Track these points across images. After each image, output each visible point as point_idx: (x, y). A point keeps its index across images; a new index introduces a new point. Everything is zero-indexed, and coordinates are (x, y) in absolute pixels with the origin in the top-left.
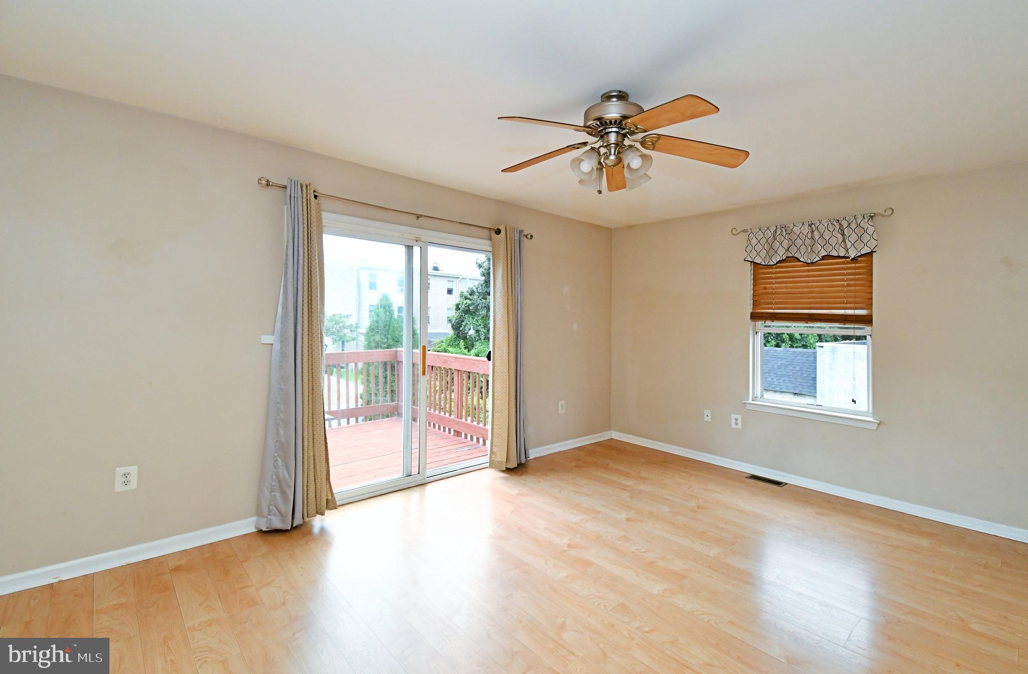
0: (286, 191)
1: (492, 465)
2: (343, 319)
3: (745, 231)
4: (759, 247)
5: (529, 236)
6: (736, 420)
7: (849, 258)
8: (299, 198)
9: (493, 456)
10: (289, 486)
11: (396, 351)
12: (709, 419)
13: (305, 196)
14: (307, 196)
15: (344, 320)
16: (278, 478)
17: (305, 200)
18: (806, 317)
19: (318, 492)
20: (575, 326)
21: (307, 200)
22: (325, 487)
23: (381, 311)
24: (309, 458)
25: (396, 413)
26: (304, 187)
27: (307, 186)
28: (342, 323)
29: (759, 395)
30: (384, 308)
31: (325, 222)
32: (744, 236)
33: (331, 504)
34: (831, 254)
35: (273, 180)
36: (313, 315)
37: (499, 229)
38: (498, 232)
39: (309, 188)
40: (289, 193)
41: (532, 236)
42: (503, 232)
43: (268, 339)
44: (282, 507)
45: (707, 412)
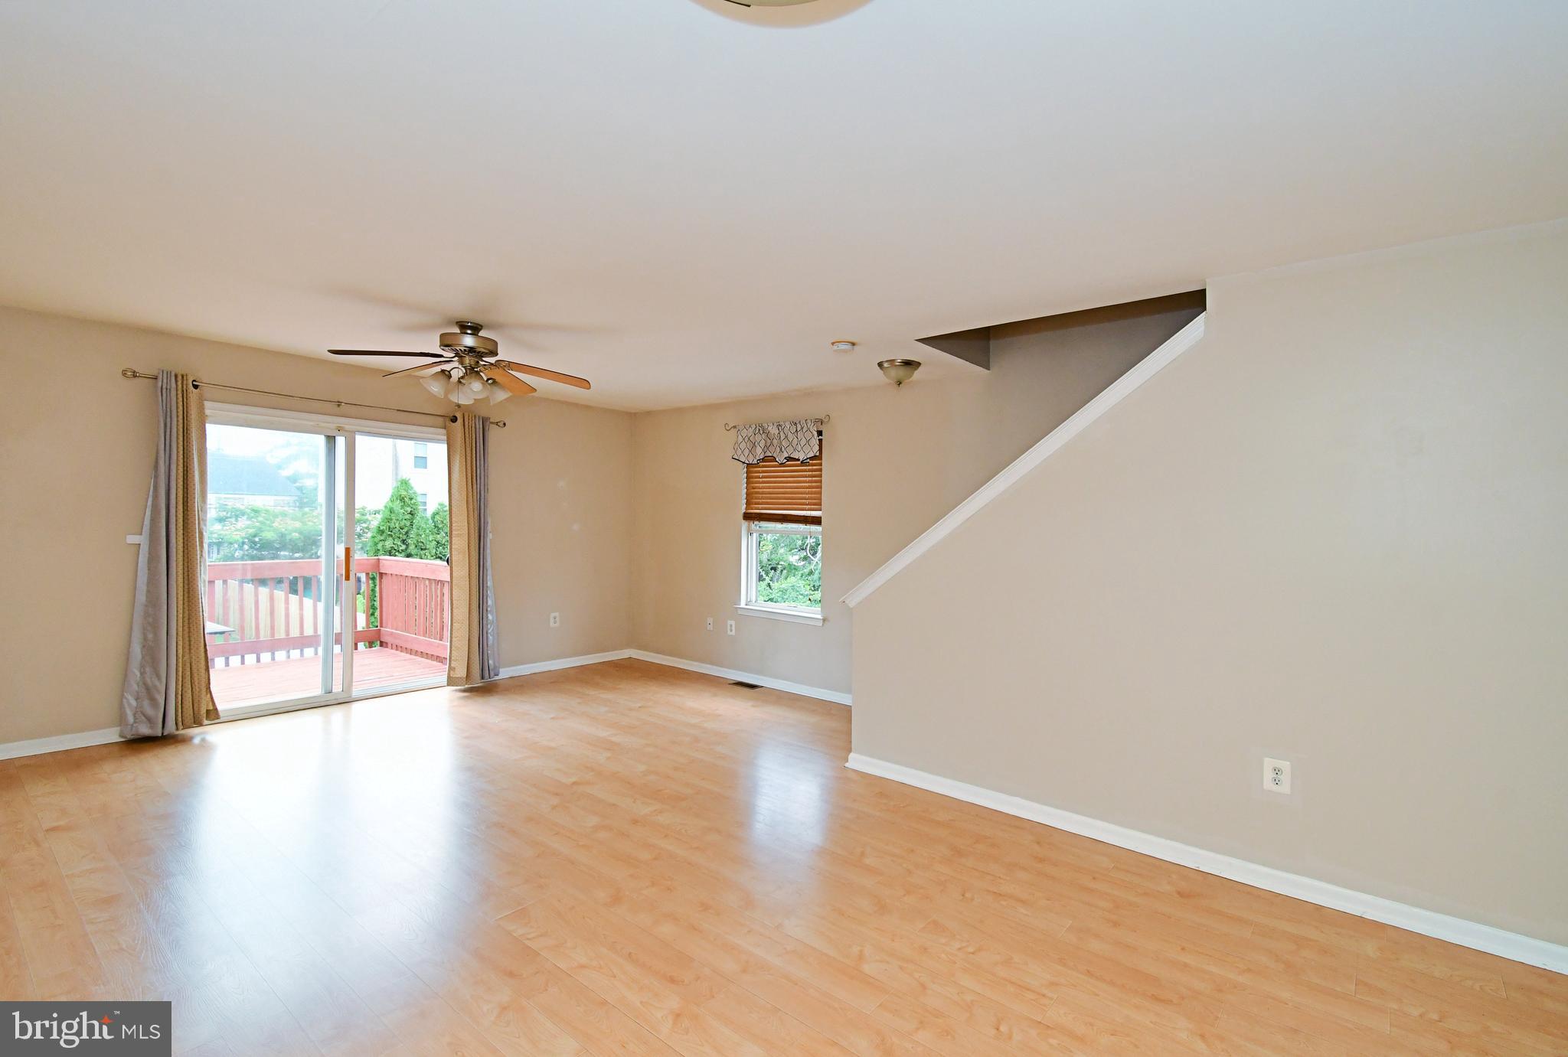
0: (157, 383)
1: (451, 682)
2: (368, 517)
3: (735, 427)
4: (743, 446)
5: (501, 424)
6: (731, 626)
7: (798, 460)
8: (172, 390)
9: (451, 672)
10: (159, 692)
11: (379, 559)
12: (710, 627)
13: (180, 386)
14: (183, 387)
15: (370, 518)
16: (145, 684)
17: (180, 392)
18: (781, 517)
19: (196, 701)
20: (576, 527)
21: (183, 391)
22: (205, 699)
23: (397, 506)
24: (184, 665)
25: (379, 642)
26: (180, 377)
27: (183, 377)
28: (365, 522)
29: (754, 600)
30: (402, 499)
31: (207, 412)
32: (734, 431)
33: (213, 714)
34: (791, 456)
35: (140, 370)
36: (189, 513)
37: (455, 416)
38: (454, 419)
39: (185, 378)
40: (160, 384)
41: (505, 424)
42: (460, 420)
43: (133, 539)
44: (149, 711)
45: (710, 620)
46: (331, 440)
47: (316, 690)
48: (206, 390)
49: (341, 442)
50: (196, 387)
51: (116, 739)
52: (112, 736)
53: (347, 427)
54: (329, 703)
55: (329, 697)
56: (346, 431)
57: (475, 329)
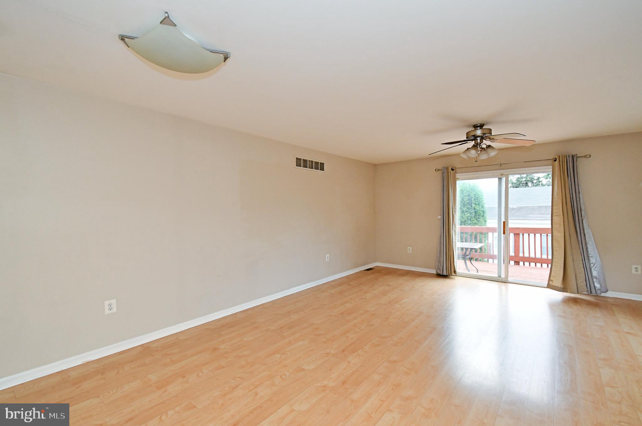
46: (500, 179)
47: (495, 275)
48: (458, 170)
49: (504, 180)
50: (453, 170)
51: (435, 273)
52: (434, 272)
53: (504, 173)
54: (498, 281)
55: (499, 278)
56: (505, 175)
57: (481, 126)
